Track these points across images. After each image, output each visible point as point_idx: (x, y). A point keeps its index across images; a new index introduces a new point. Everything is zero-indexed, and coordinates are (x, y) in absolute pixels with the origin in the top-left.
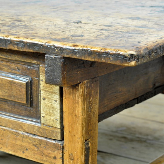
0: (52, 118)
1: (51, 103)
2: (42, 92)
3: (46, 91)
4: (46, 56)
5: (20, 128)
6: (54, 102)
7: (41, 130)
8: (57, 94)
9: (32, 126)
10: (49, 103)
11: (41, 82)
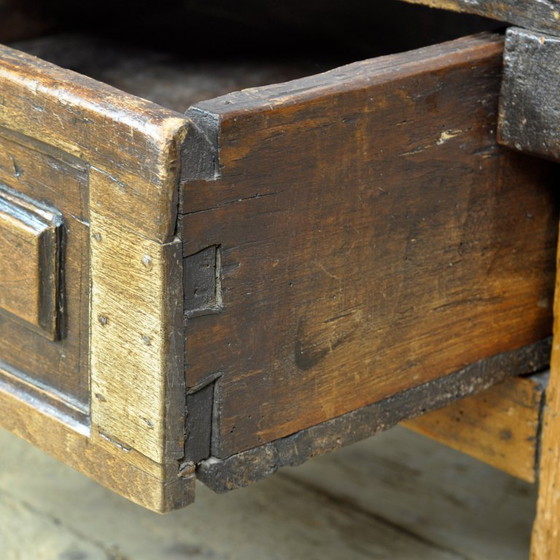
0: (131, 411)
1: (127, 346)
2: (97, 289)
3: (113, 288)
4: (510, 35)
5: (15, 424)
6: (142, 341)
7: (89, 453)
8: (152, 311)
9: (59, 429)
10: (120, 340)
11: (94, 242)
